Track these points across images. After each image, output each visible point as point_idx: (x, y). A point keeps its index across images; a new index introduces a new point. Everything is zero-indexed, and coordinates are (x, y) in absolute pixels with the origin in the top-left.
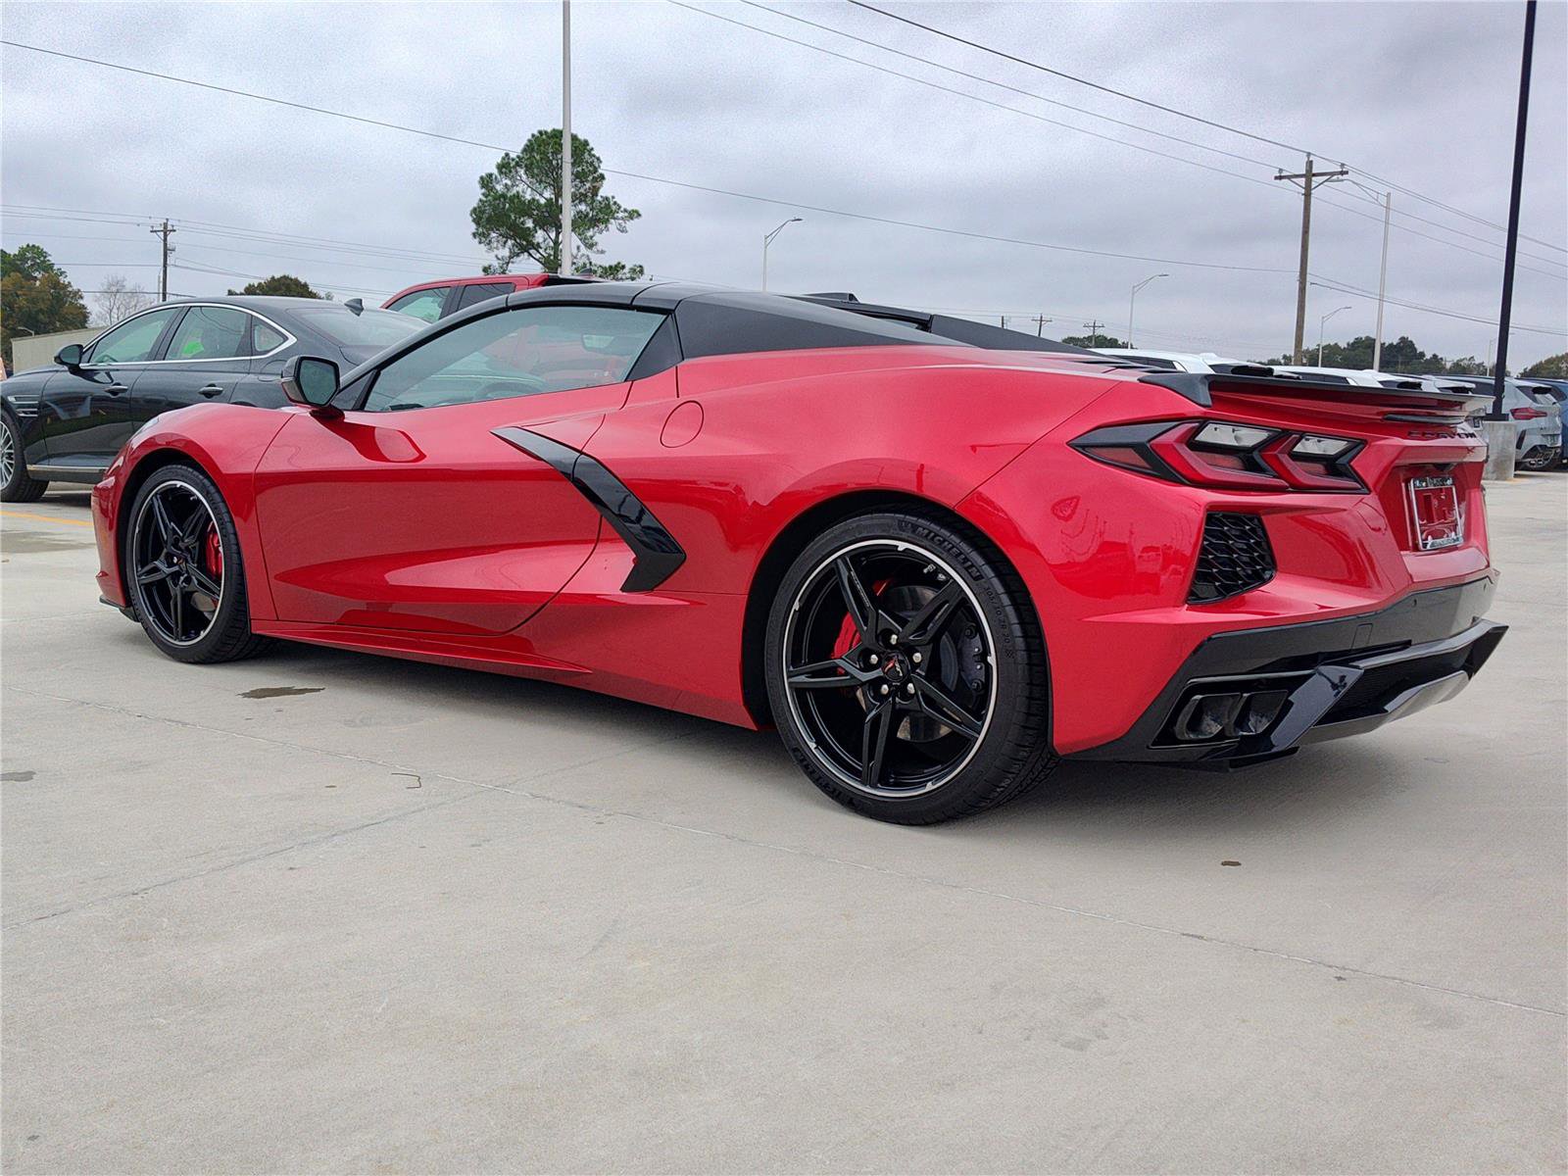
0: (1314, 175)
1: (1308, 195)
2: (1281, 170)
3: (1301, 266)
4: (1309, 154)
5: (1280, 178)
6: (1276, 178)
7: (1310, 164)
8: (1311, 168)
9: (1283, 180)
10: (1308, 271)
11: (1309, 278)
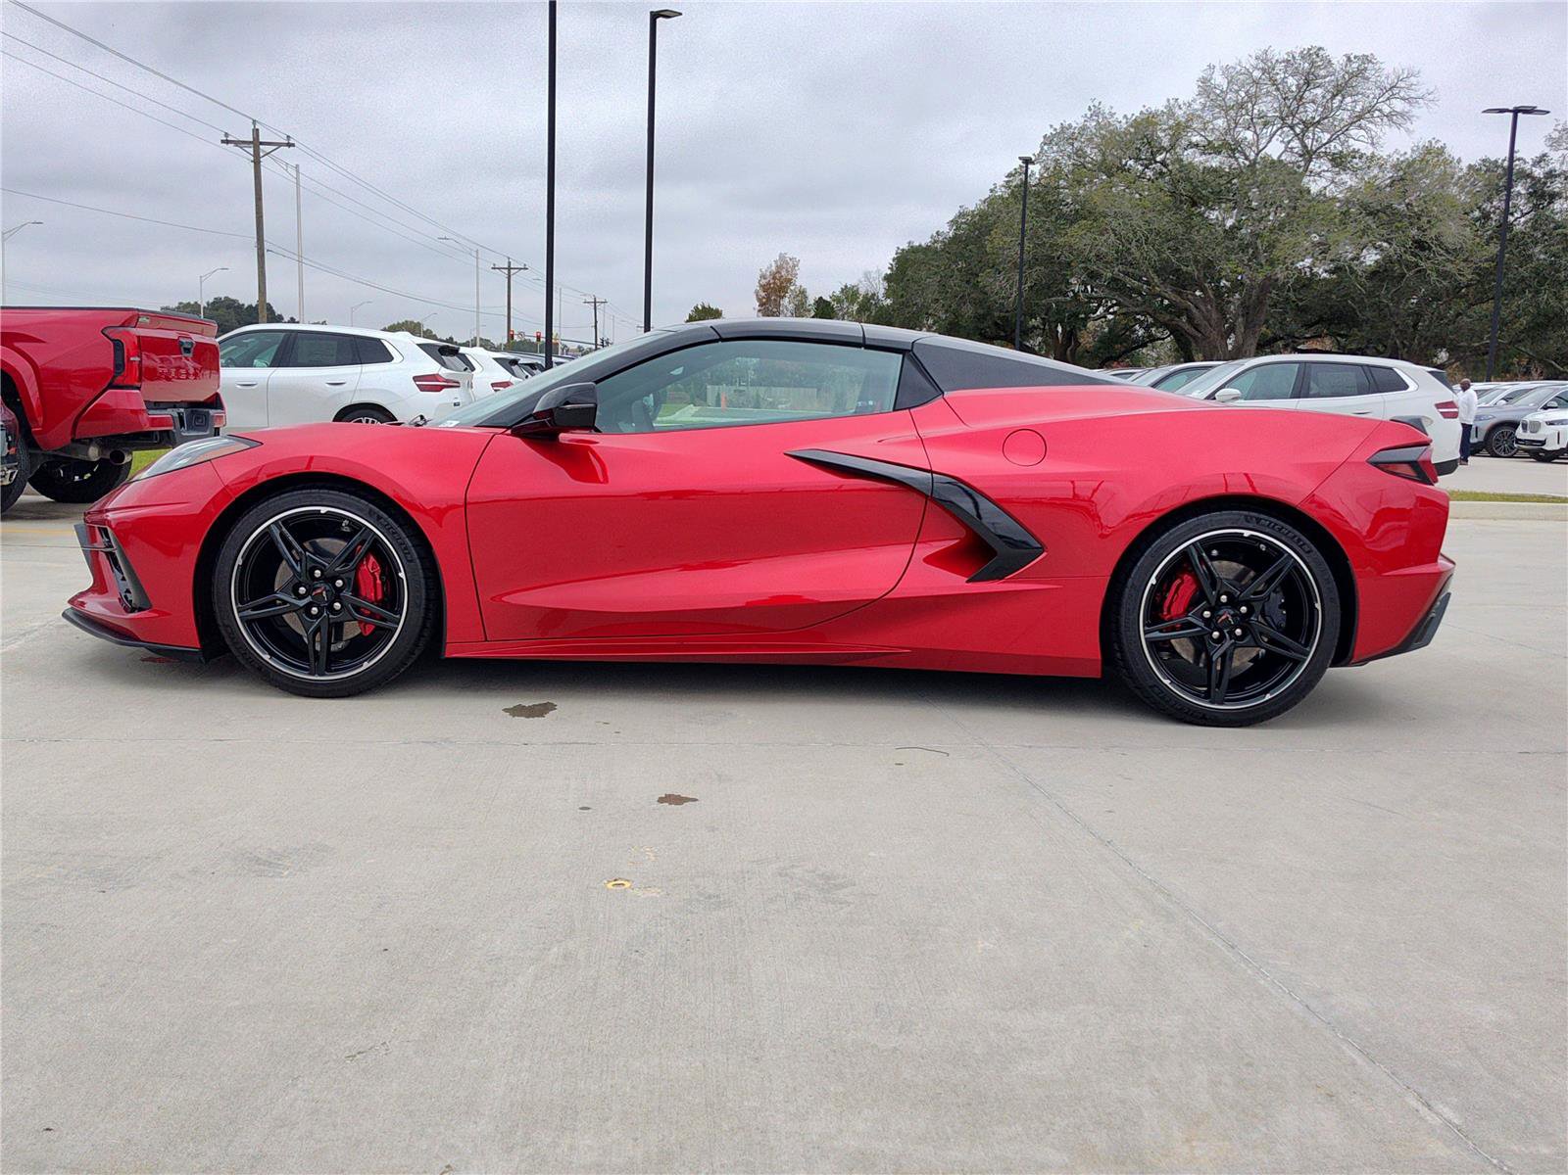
0: (261, 143)
1: (257, 163)
2: (226, 135)
3: (258, 232)
4: (254, 122)
5: (227, 142)
6: (223, 141)
7: (256, 132)
8: (258, 136)
9: (230, 145)
10: (265, 238)
11: (266, 246)
